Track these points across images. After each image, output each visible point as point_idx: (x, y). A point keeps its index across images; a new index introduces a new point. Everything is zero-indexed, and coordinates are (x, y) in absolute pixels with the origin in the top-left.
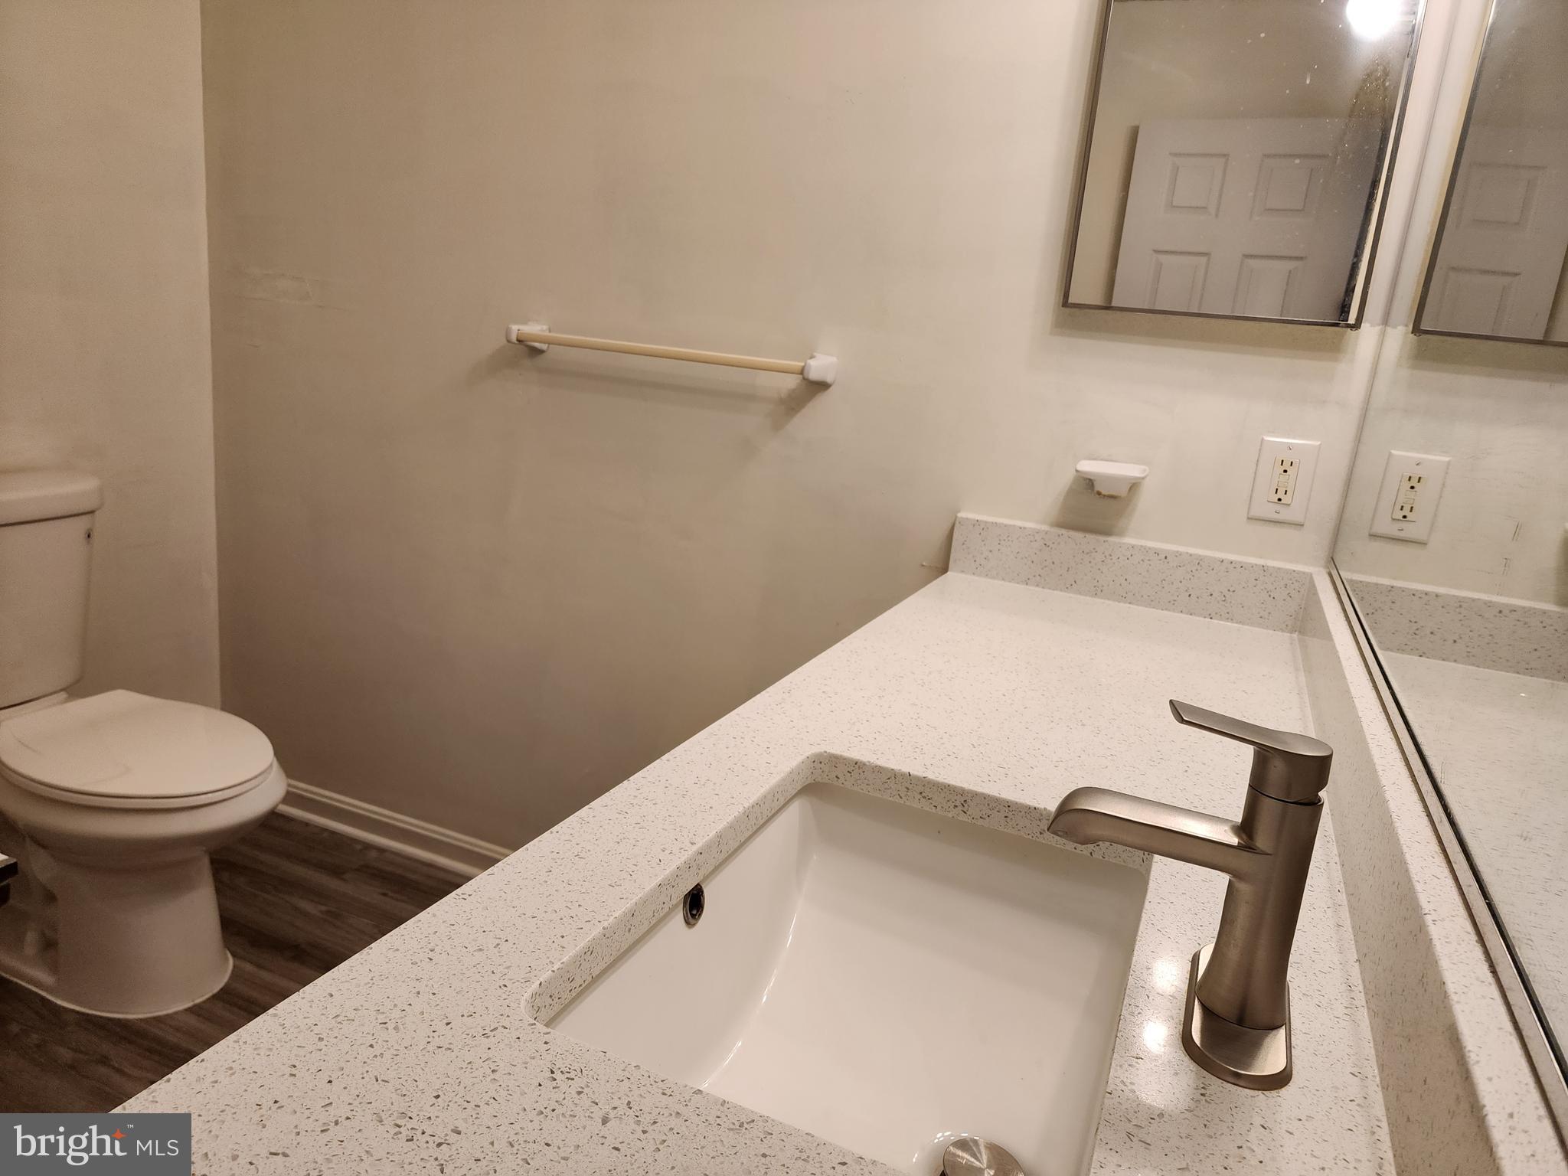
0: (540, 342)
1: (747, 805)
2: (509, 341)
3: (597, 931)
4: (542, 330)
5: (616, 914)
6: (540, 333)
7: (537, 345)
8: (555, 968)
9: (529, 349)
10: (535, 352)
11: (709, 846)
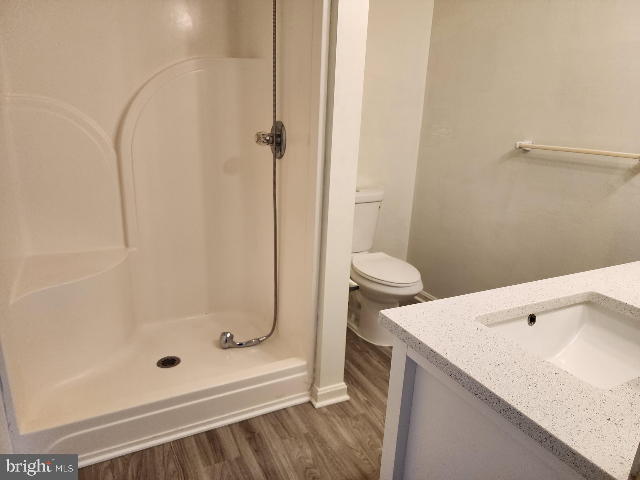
0: (528, 148)
1: (556, 298)
2: (516, 148)
3: (497, 310)
4: (530, 143)
5: (504, 309)
6: (528, 145)
7: (527, 149)
8: (484, 314)
9: (524, 151)
10: (526, 151)
11: (539, 304)
